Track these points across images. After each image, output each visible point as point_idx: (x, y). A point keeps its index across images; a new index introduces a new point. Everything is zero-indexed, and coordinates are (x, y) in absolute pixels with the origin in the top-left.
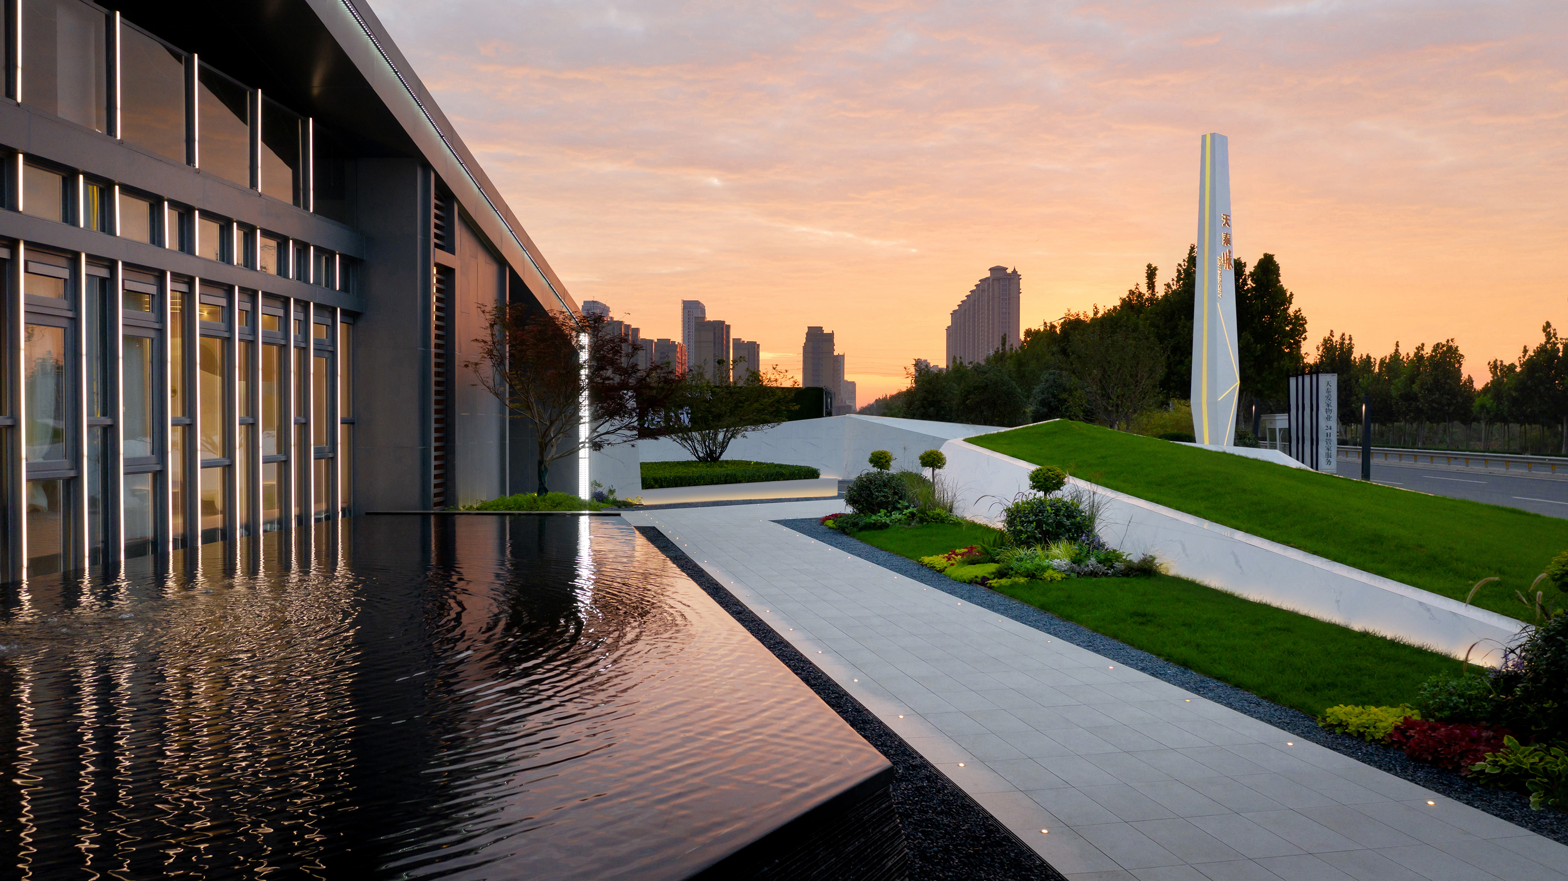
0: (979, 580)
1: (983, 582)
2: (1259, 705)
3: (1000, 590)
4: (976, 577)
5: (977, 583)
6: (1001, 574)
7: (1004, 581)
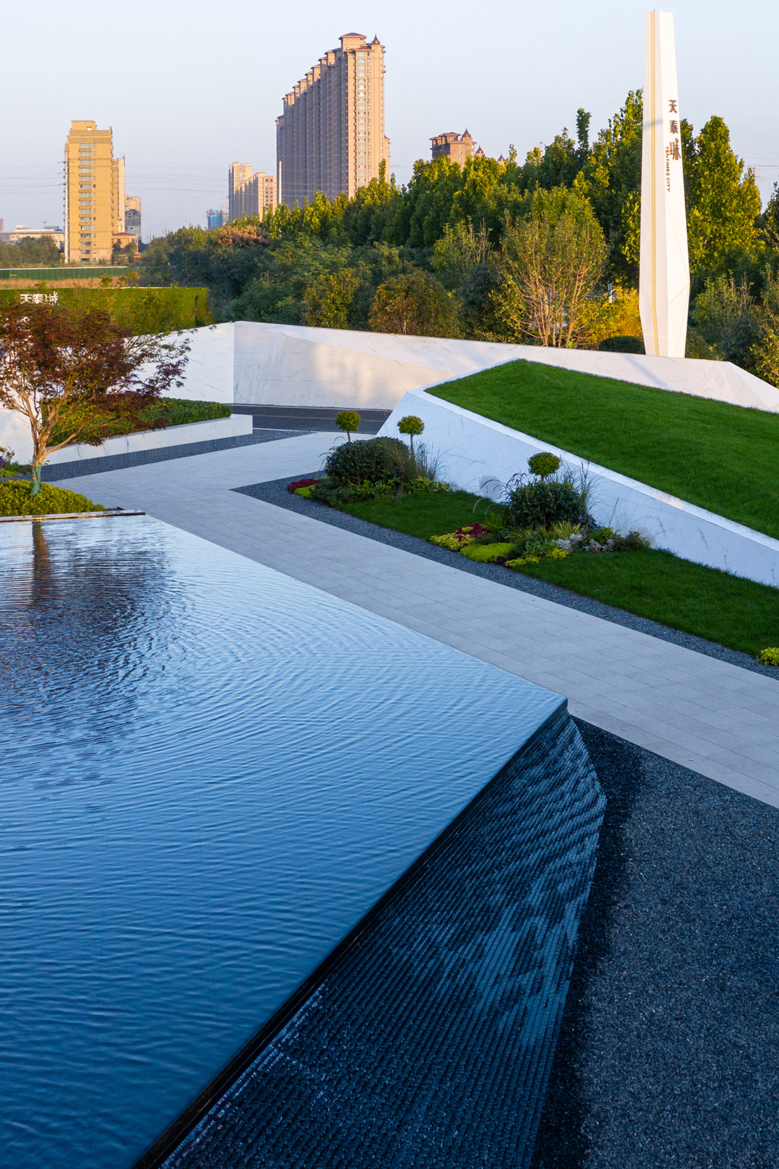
0: (495, 560)
1: (500, 561)
2: (723, 651)
3: (517, 570)
4: (493, 557)
5: (494, 562)
6: (514, 555)
7: (519, 561)
